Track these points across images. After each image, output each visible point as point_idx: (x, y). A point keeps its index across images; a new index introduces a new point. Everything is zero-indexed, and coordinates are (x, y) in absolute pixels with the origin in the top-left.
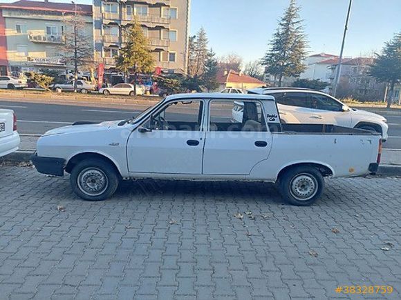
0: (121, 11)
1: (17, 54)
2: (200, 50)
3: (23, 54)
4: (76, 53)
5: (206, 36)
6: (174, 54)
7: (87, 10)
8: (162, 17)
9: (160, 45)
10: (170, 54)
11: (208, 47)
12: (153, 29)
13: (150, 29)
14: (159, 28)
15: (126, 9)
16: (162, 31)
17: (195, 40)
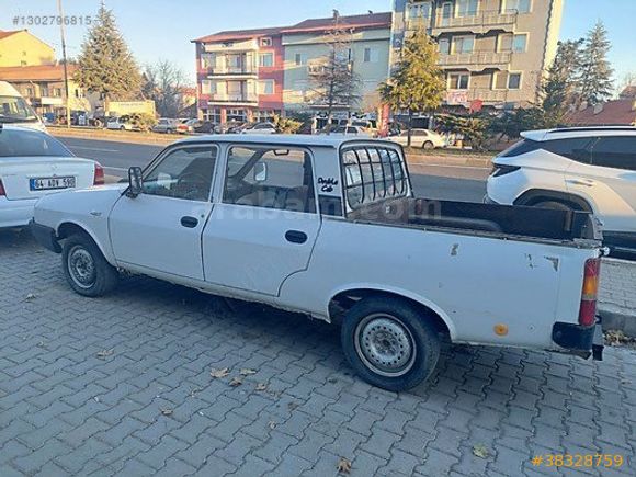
0: (434, 14)
1: (294, 93)
2: (591, 65)
3: (300, 93)
4: (332, 86)
5: (607, 37)
6: (519, 75)
7: (383, 21)
8: (503, 12)
9: (493, 62)
10: (511, 75)
11: (608, 57)
12: (485, 35)
13: (478, 36)
14: (494, 33)
15: (442, 9)
16: (500, 38)
17: (582, 47)
